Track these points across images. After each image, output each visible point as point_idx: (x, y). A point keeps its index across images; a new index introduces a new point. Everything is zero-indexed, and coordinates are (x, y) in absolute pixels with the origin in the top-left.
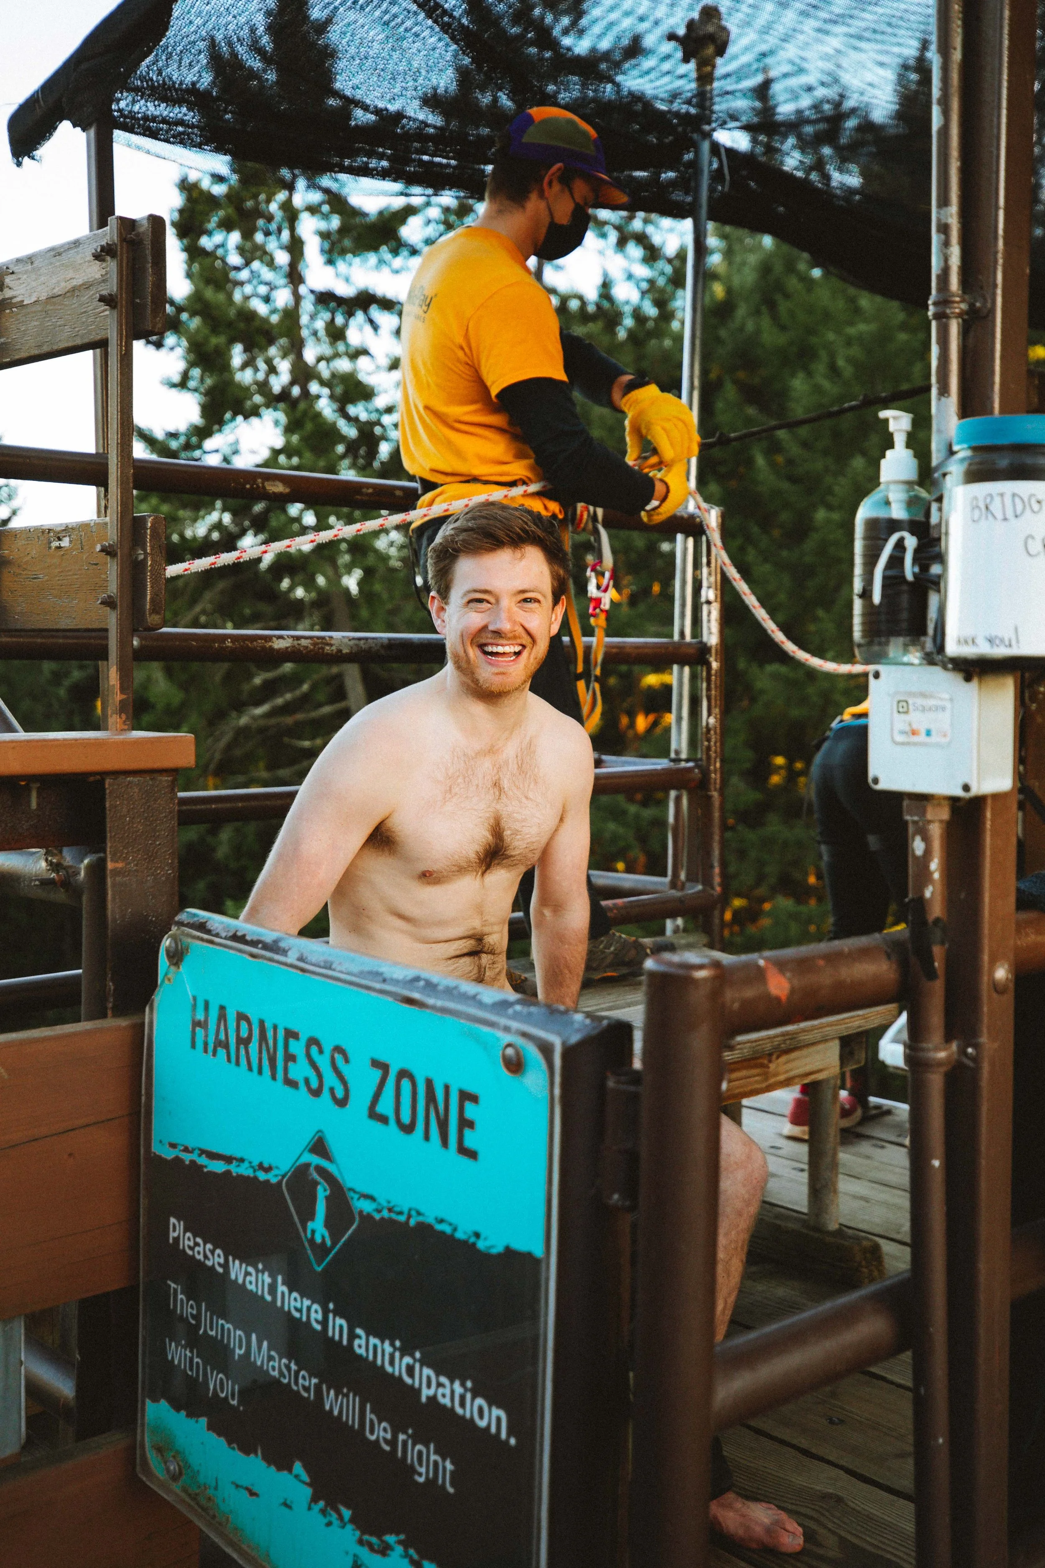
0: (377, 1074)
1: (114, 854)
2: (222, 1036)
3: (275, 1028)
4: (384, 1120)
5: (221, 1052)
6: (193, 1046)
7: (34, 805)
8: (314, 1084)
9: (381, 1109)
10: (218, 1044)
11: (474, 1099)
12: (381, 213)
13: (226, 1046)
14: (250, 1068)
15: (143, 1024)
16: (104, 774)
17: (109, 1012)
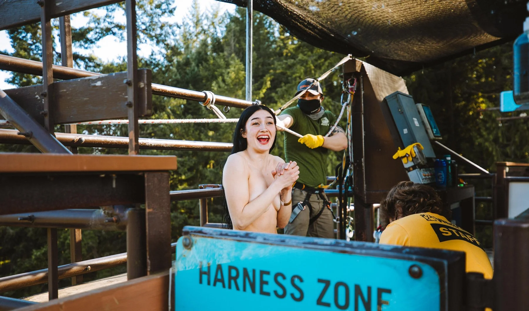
0: (322, 286)
1: (149, 206)
2: (219, 277)
3: (254, 271)
4: (328, 305)
5: (219, 284)
6: (201, 282)
7: (114, 186)
8: (280, 292)
9: (325, 300)
10: (216, 280)
11: (389, 291)
12: (80, 29)
13: (222, 281)
14: (238, 289)
15: (168, 276)
16: (144, 172)
17: (148, 273)
